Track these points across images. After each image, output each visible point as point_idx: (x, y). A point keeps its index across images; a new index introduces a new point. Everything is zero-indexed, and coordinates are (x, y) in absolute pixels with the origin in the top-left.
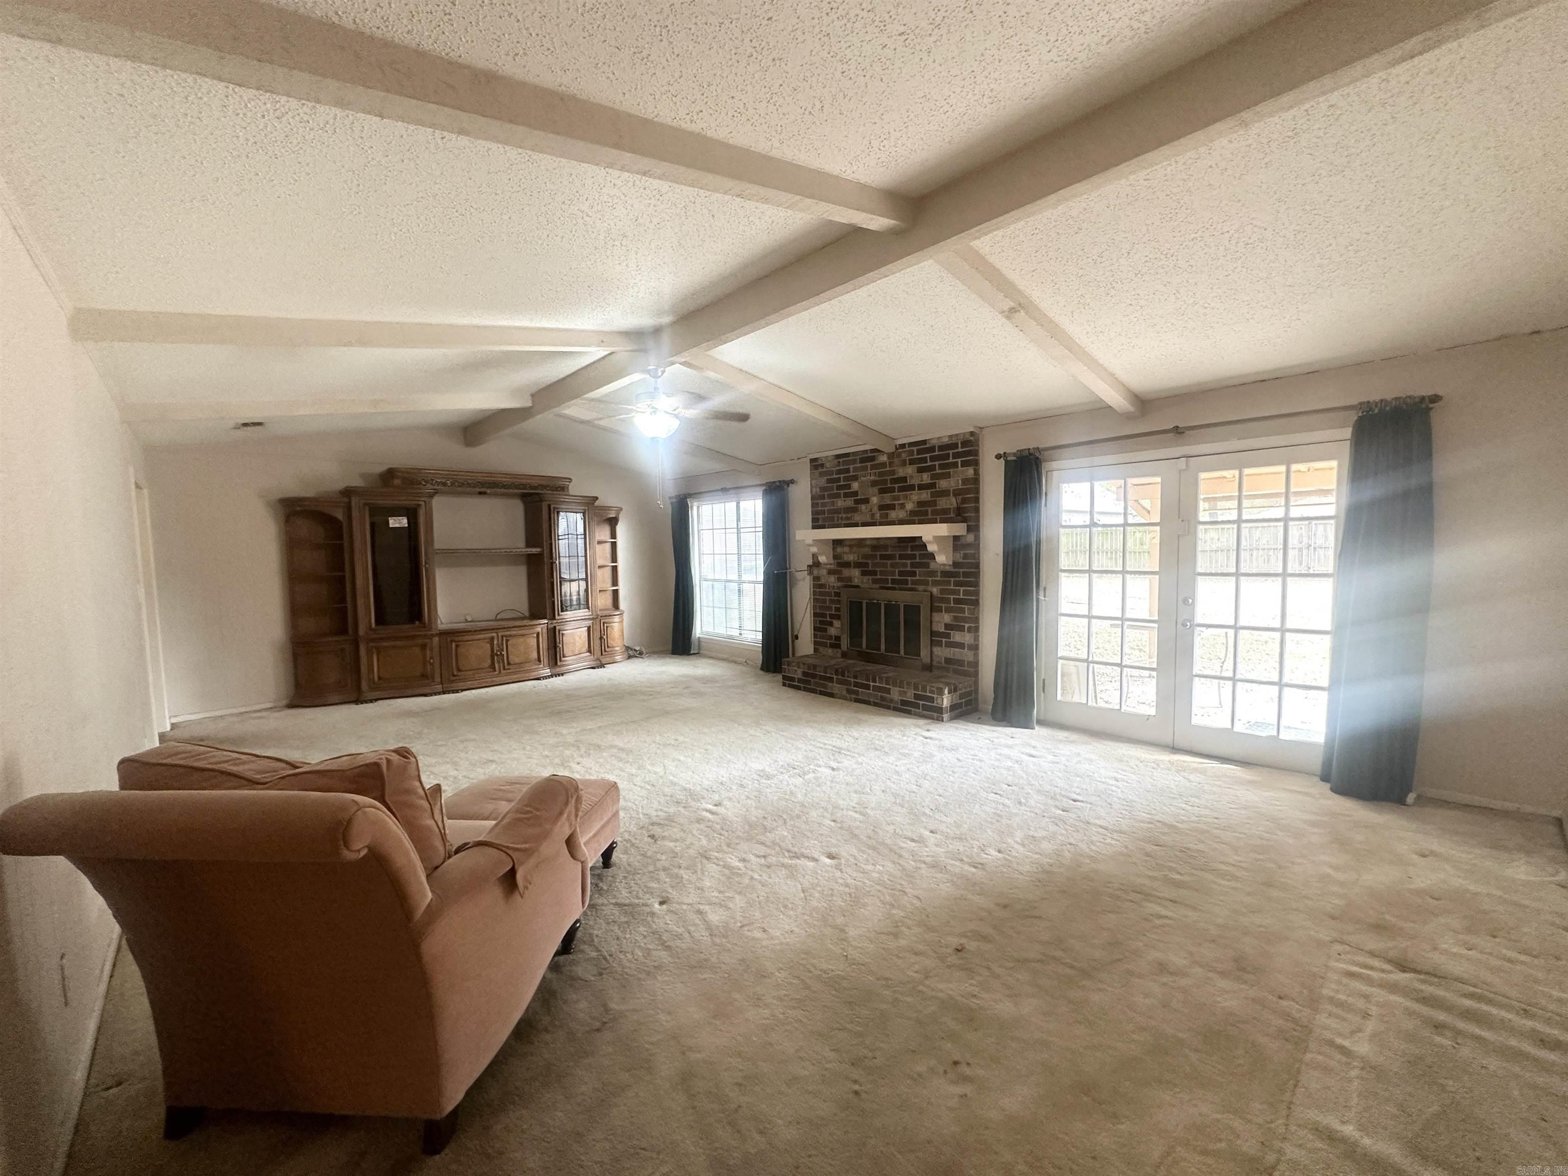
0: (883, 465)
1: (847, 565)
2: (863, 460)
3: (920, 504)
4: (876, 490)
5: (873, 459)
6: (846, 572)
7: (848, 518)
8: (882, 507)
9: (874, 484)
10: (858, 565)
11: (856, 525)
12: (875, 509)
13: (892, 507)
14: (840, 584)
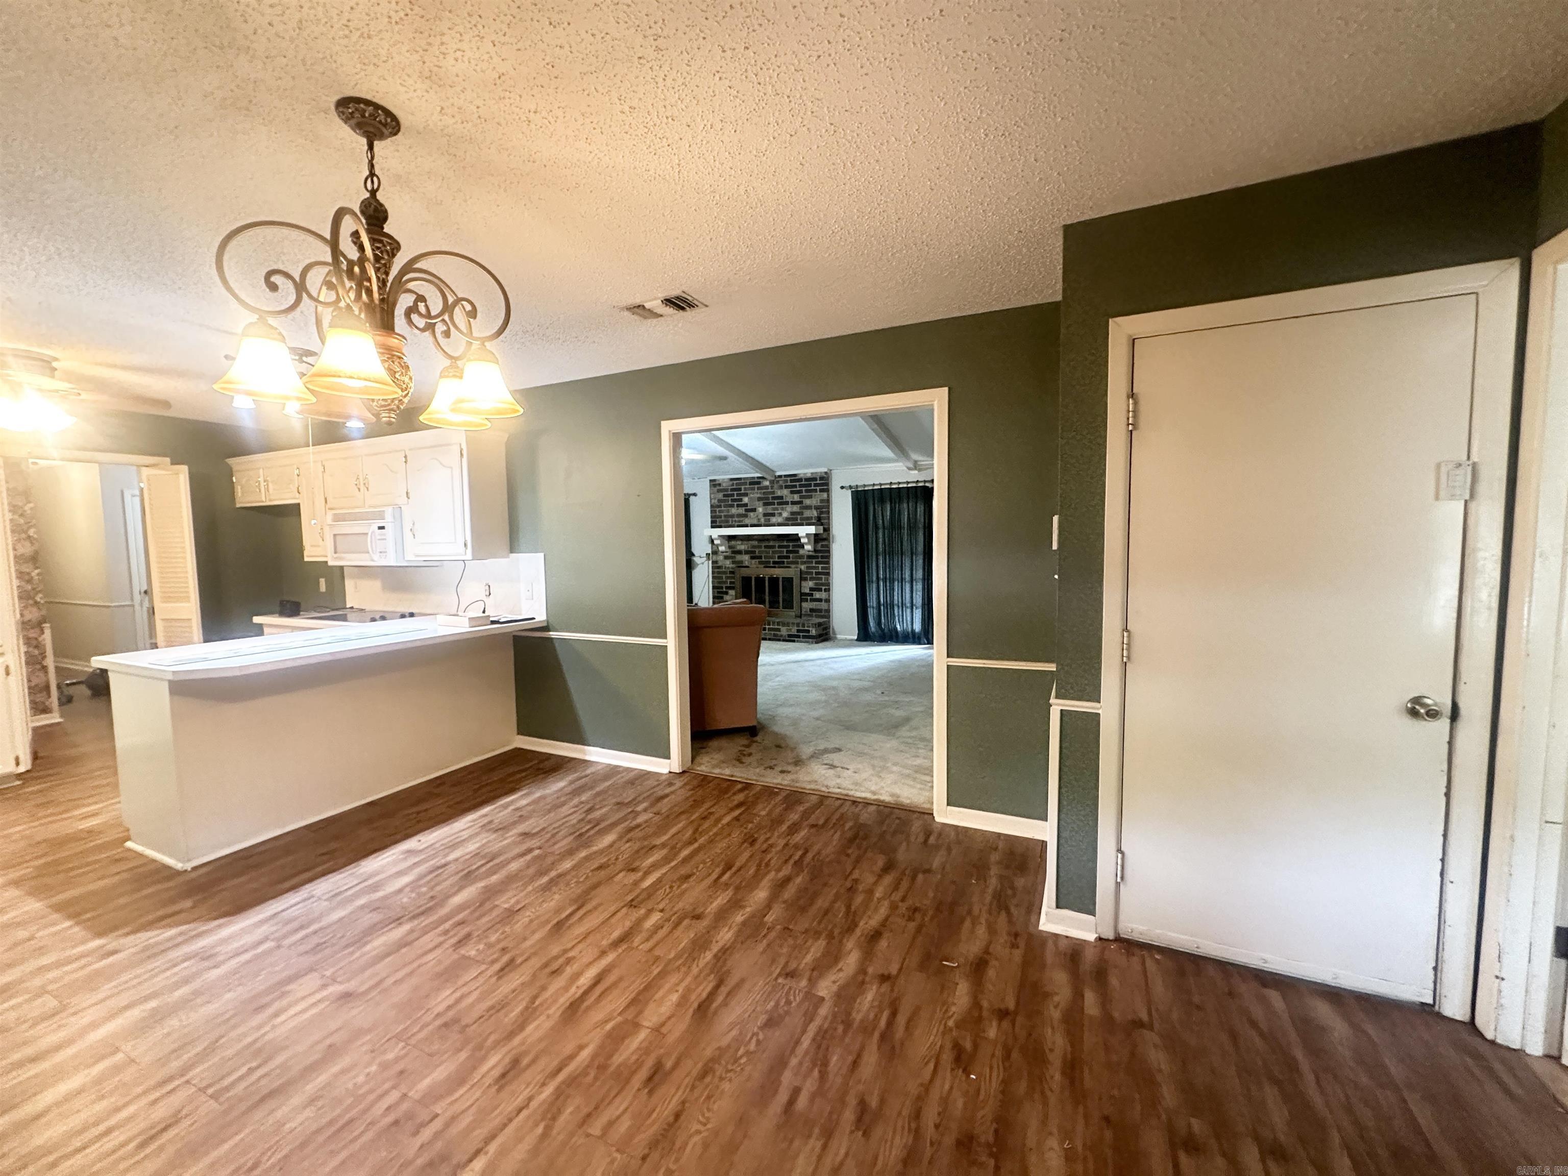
0: (766, 488)
1: (740, 552)
2: (751, 483)
3: (792, 513)
4: (761, 503)
5: (759, 483)
6: (739, 557)
7: (739, 521)
8: (765, 515)
9: (759, 499)
10: (747, 552)
11: (746, 526)
12: (761, 516)
13: (773, 515)
14: (734, 566)
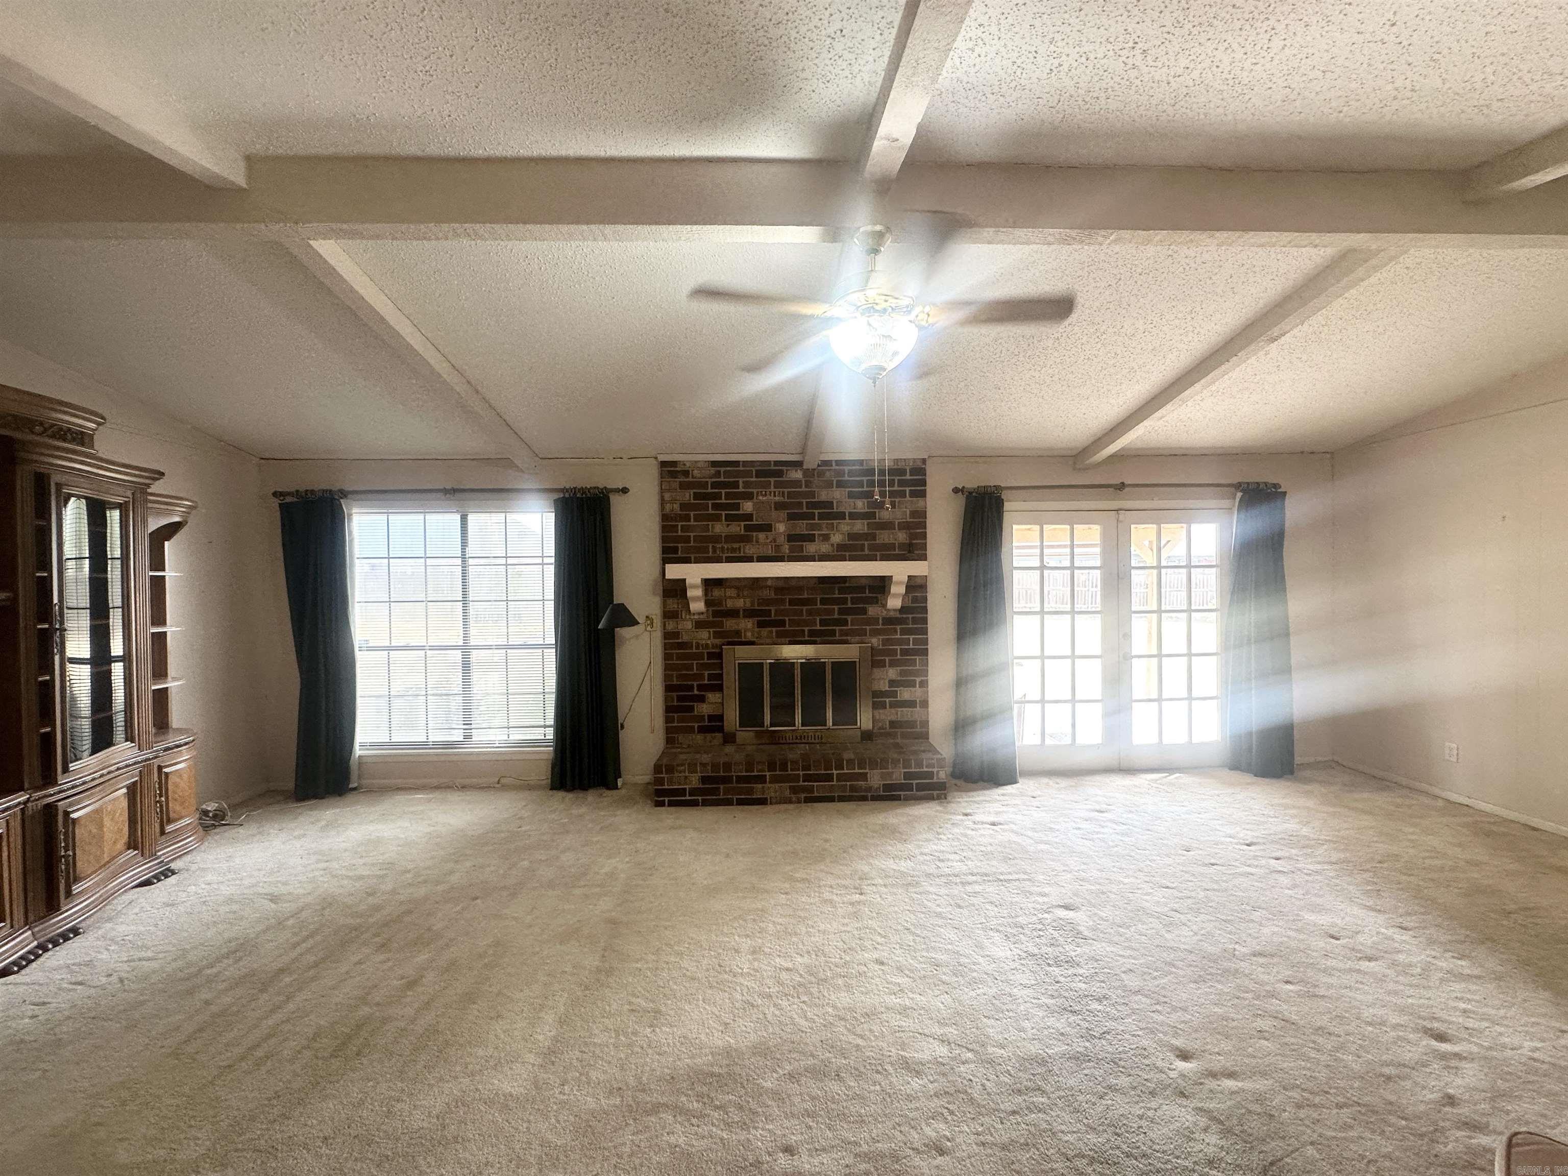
0: (797, 483)
1: (733, 613)
2: (759, 474)
3: (851, 536)
4: (783, 514)
5: (779, 474)
6: (730, 624)
7: (733, 550)
8: (791, 538)
9: (779, 506)
10: (750, 613)
11: (749, 559)
12: (782, 540)
13: (811, 538)
14: (718, 641)
